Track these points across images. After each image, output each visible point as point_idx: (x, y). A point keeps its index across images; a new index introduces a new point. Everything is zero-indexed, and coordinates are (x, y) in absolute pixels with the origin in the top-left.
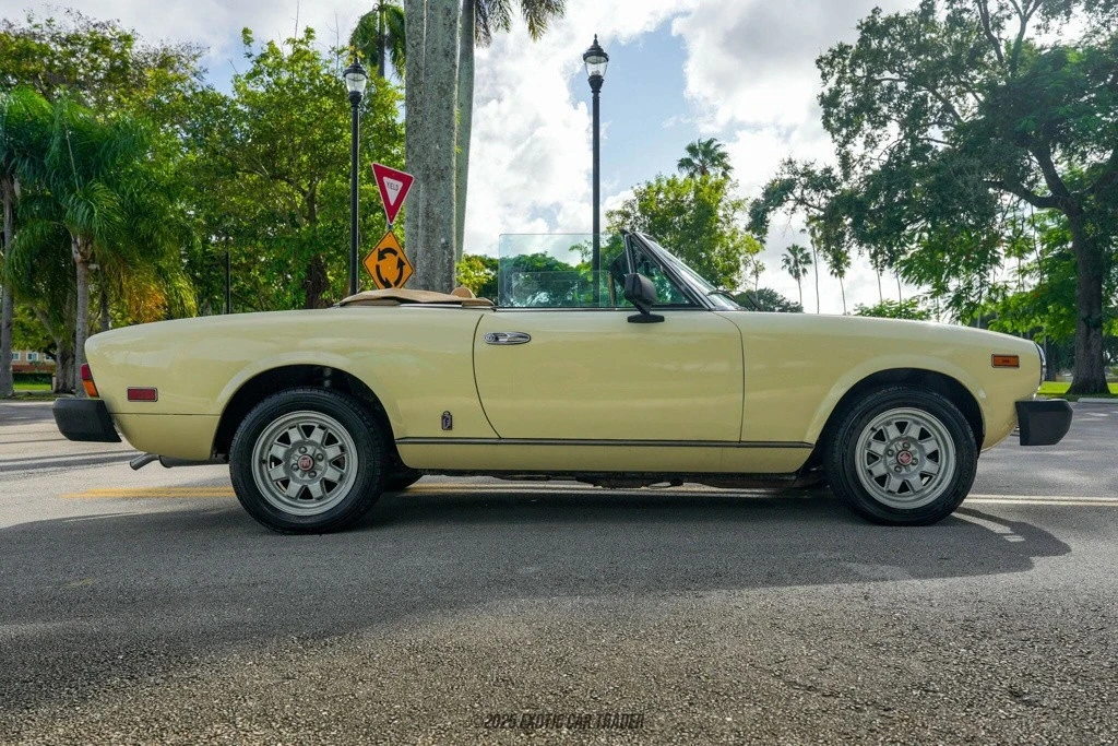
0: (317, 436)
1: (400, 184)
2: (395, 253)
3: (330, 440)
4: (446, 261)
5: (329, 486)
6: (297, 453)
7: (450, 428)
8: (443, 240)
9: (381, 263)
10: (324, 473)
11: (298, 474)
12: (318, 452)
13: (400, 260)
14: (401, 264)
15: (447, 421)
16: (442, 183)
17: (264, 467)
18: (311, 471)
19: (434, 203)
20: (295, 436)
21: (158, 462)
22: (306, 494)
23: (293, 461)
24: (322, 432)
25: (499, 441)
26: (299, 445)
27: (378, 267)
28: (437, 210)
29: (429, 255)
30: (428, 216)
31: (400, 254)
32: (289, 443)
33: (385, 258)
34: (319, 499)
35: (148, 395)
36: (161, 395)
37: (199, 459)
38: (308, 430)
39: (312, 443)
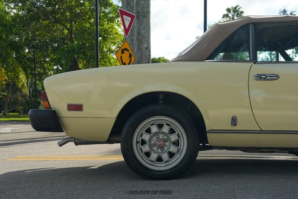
0: (166, 129)
1: (130, 19)
2: (128, 51)
3: (172, 131)
4: (147, 55)
5: (171, 155)
6: (155, 138)
7: (236, 125)
8: (146, 46)
9: (123, 55)
10: (169, 148)
11: (155, 148)
12: (165, 137)
13: (130, 54)
14: (130, 56)
15: (234, 121)
16: (145, 19)
17: (138, 145)
18: (162, 147)
19: (142, 28)
20: (154, 129)
21: (73, 142)
22: (159, 159)
23: (152, 142)
24: (168, 127)
25: (261, 132)
26: (156, 134)
27: (121, 57)
28: (143, 32)
29: (140, 52)
30: (139, 35)
31: (130, 51)
32: (151, 133)
33: (124, 53)
34: (166, 162)
35: (78, 108)
36: (84, 108)
37: (100, 141)
38: (160, 126)
39: (163, 133)
